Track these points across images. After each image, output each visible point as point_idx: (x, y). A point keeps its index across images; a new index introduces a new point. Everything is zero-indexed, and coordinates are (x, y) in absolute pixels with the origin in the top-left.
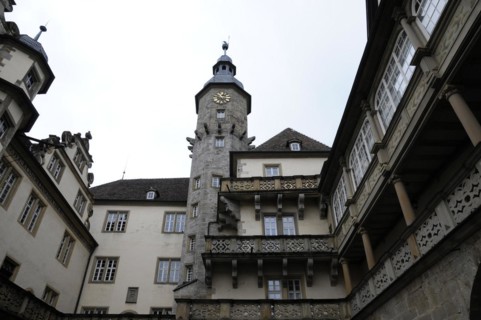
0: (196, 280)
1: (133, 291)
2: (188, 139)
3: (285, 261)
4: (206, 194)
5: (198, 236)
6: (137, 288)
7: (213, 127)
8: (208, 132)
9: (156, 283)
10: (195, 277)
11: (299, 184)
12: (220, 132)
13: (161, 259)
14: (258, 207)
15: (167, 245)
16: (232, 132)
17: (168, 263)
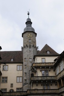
0: (28, 83)
1: (12, 85)
2: (22, 47)
3: (47, 81)
4: (28, 63)
5: (27, 73)
6: (13, 84)
7: (28, 45)
8: (27, 47)
9: (17, 82)
10: (27, 82)
11: (49, 65)
12: (30, 47)
13: (17, 77)
14: (41, 69)
15: (18, 73)
16: (33, 47)
17: (19, 78)
